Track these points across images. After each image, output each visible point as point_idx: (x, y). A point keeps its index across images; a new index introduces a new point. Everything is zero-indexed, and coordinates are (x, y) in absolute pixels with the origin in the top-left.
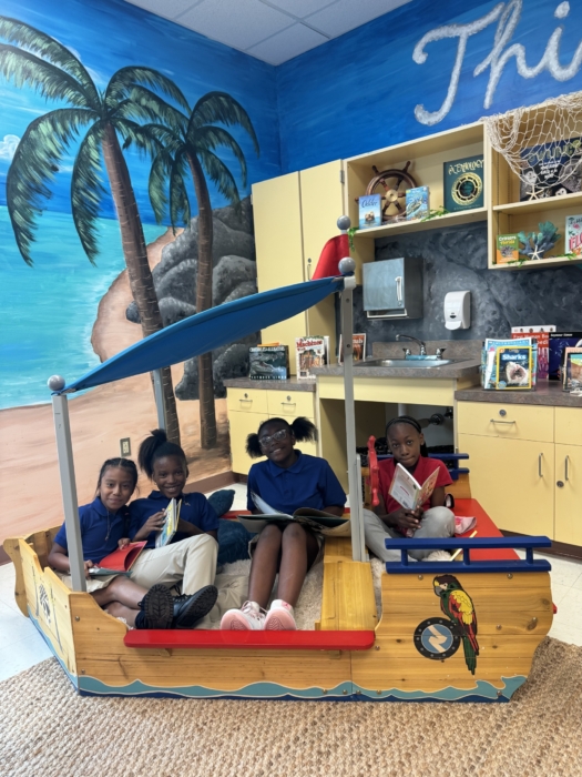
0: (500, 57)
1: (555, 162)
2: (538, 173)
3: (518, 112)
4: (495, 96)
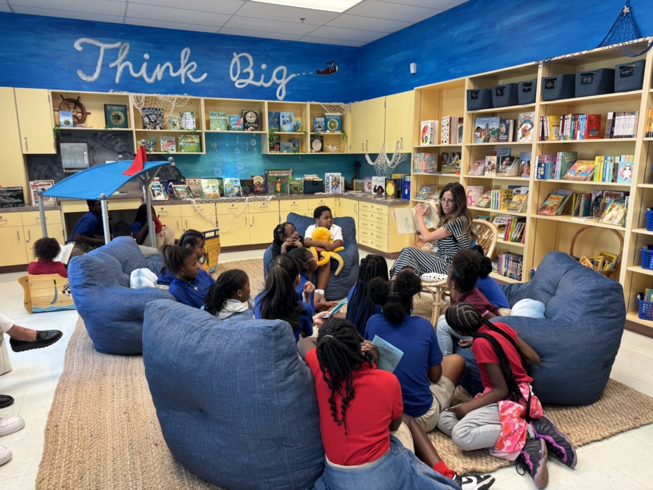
0: (121, 63)
1: (154, 115)
2: (149, 118)
3: (144, 95)
4: (120, 79)
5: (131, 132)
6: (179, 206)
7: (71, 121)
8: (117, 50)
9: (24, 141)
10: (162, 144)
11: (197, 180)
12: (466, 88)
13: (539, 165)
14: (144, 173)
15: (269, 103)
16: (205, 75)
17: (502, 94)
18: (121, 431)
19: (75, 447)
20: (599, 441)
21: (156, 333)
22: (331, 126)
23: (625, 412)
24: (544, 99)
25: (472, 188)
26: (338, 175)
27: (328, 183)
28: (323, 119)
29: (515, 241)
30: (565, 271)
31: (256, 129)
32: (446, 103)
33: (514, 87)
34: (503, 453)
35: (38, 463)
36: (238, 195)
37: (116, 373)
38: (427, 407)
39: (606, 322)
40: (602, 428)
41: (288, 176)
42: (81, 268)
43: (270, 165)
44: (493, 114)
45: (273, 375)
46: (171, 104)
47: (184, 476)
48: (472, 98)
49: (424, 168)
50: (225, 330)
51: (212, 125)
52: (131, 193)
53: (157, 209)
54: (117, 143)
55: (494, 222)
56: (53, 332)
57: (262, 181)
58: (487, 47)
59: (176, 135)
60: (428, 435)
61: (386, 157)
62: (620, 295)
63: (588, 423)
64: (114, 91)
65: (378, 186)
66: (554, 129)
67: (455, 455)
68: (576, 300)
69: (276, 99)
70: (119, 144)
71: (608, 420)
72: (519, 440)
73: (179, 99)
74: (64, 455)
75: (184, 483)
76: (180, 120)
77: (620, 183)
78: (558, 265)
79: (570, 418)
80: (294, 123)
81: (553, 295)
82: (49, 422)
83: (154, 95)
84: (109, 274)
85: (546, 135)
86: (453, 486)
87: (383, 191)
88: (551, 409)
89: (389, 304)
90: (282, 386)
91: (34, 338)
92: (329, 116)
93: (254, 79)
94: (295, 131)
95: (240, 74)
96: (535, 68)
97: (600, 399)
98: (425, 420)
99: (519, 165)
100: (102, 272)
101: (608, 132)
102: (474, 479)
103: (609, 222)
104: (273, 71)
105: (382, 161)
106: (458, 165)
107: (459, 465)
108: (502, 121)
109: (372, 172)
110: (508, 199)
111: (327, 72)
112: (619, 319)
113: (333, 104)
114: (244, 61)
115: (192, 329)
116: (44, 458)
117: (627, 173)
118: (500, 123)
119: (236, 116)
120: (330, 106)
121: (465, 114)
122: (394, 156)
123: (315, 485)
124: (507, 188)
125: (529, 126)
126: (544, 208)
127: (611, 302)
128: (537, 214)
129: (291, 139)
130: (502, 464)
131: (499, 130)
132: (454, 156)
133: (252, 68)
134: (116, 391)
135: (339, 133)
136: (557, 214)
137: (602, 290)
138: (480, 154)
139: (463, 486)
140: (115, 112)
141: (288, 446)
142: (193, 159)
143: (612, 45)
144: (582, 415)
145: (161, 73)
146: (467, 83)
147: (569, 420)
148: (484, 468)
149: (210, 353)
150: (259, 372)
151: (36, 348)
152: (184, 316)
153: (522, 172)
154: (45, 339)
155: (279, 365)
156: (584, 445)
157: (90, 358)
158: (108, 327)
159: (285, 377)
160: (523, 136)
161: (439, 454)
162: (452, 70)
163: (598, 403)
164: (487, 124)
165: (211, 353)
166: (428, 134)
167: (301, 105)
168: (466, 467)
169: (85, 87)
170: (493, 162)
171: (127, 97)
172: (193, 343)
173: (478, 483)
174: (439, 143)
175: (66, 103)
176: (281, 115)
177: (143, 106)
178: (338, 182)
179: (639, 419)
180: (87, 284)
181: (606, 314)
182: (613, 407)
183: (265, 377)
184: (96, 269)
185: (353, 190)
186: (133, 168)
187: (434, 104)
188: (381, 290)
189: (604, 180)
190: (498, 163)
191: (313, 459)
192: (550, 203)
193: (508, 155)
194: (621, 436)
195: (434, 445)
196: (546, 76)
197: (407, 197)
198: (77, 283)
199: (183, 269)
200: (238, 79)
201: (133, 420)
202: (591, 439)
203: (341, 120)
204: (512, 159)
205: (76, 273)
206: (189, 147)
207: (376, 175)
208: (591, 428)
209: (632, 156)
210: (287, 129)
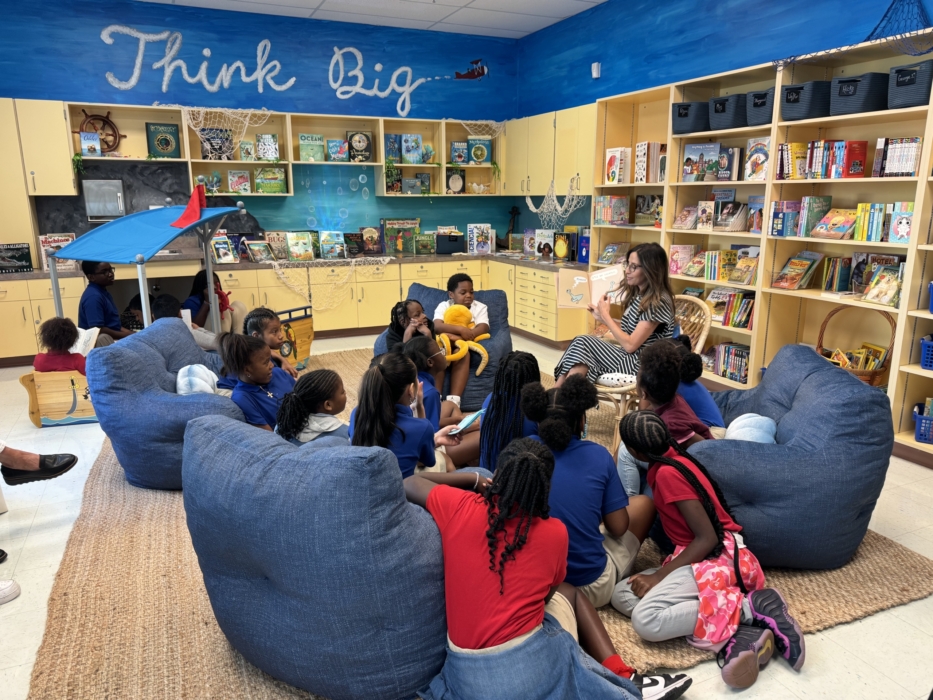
0: (170, 63)
1: (219, 140)
2: (211, 144)
3: (203, 110)
4: (169, 86)
5: (186, 163)
6: (254, 271)
7: (98, 147)
8: (163, 43)
9: (29, 177)
10: (230, 182)
11: (282, 234)
12: (672, 101)
13: (776, 215)
14: (202, 224)
15: (385, 121)
16: (292, 81)
17: (723, 111)
18: (157, 603)
19: (90, 625)
20: (847, 623)
21: (200, 465)
22: (476, 156)
23: (887, 580)
24: (784, 117)
25: (678, 247)
26: (486, 227)
27: (472, 239)
28: (464, 145)
29: (738, 325)
30: (806, 374)
31: (367, 159)
32: (643, 122)
33: (741, 99)
34: (705, 642)
35: (36, 649)
36: (341, 255)
37: (155, 516)
38: (598, 571)
39: (864, 451)
40: (853, 603)
41: (413, 229)
42: (104, 364)
43: (388, 212)
44: (711, 140)
45: (367, 527)
46: (242, 123)
47: (243, 670)
48: (680, 115)
49: (609, 219)
50: (298, 462)
51: (303, 154)
52: (185, 252)
53: (223, 275)
54: (165, 180)
55: (709, 298)
56: (64, 456)
57: (376, 235)
58: (703, 39)
59: (251, 168)
60: (599, 612)
61: (556, 201)
62: (884, 410)
63: (833, 596)
64: (160, 104)
65: (543, 243)
66: (798, 161)
67: (637, 644)
68: (821, 418)
69: (396, 114)
70: (169, 182)
71: (863, 591)
72: (729, 624)
73: (254, 115)
74: (74, 637)
75: (243, 681)
76: (256, 147)
77: (893, 243)
78: (797, 364)
79: (807, 589)
80: (422, 150)
81: (788, 408)
82: (55, 588)
83: (219, 110)
84: (145, 373)
85: (786, 171)
86: (629, 691)
87: (550, 250)
88: (779, 574)
89: (549, 421)
90: (380, 544)
91: (36, 466)
92: (474, 140)
93: (364, 86)
94: (424, 162)
95: (344, 79)
96: (772, 71)
97: (852, 560)
98: (594, 590)
99: (747, 214)
100: (134, 371)
101: (876, 167)
102: (661, 680)
103: (876, 300)
104: (392, 74)
105: (550, 207)
106: (658, 214)
107: (640, 658)
108: (723, 150)
109: (536, 223)
110: (731, 264)
111: (471, 75)
112: (883, 446)
113: (479, 122)
114: (349, 59)
115: (251, 461)
116: (44, 642)
117: (903, 229)
118: (720, 153)
119: (338, 140)
120: (475, 125)
121: (670, 139)
122: (566, 200)
123: (431, 685)
124: (729, 248)
125: (762, 158)
126: (782, 278)
127: (873, 421)
128: (771, 287)
129: (418, 174)
130: (704, 656)
131: (718, 163)
132: (653, 201)
133: (361, 70)
134: (153, 542)
135: (488, 165)
136: (800, 288)
137: (860, 404)
138: (691, 198)
139: (644, 690)
140: (162, 134)
141: (391, 629)
142: (276, 203)
143: (885, 37)
144: (824, 584)
145: (229, 78)
146: (672, 93)
147: (806, 592)
148: (678, 662)
149: (275, 496)
150: (347, 523)
151: (39, 479)
152: (240, 441)
153: (751, 226)
154: (52, 467)
155: (377, 512)
156: (825, 629)
157: (120, 494)
158: (144, 451)
159: (385, 530)
160: (754, 172)
161: (613, 641)
162: (652, 74)
163: (849, 567)
164: (702, 154)
165: (277, 495)
166: (616, 168)
167: (433, 124)
168: (650, 662)
169: (118, 97)
170: (708, 211)
171: (179, 112)
172: (252, 481)
173: (666, 686)
174: (632, 182)
175: (90, 120)
176: (404, 138)
177: (202, 126)
178: (487, 238)
179: (907, 591)
180: (113, 388)
181: (864, 439)
182: (872, 573)
183: (356, 531)
184: (126, 366)
185: (508, 248)
186: (186, 217)
187: (625, 123)
188: (537, 401)
189: (869, 238)
190: (716, 211)
191: (428, 647)
192: (790, 271)
193: (731, 199)
194: (881, 616)
195: (606, 628)
196: (788, 83)
197: (585, 260)
198: (100, 386)
199: (249, 369)
200: (341, 85)
201: (176, 587)
202: (836, 620)
203: (492, 147)
204: (736, 206)
205: (97, 373)
206: (269, 185)
207: (540, 228)
208: (836, 604)
209: (910, 204)
210: (412, 159)
